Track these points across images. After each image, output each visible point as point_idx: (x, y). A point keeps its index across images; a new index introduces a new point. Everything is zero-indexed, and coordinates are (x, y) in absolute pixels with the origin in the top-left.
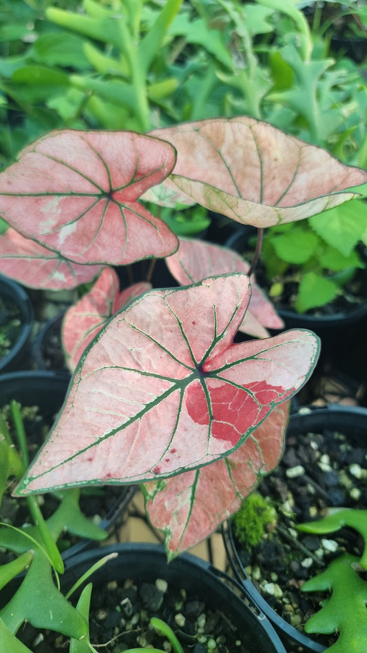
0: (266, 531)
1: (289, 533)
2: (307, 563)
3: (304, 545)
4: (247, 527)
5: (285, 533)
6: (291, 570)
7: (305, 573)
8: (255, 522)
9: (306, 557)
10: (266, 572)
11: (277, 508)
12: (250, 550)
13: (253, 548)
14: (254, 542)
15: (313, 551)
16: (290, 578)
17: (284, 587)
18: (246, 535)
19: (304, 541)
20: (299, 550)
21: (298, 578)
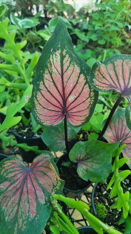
0: (106, 213)
1: (110, 211)
2: (117, 217)
3: (114, 212)
4: (101, 214)
5: (109, 211)
6: (114, 221)
7: (117, 220)
8: (102, 212)
9: (116, 215)
10: (108, 223)
11: (105, 205)
12: (103, 220)
13: (104, 219)
14: (104, 217)
15: (116, 213)
16: (114, 222)
17: (113, 225)
18: (102, 216)
19: (114, 211)
20: (114, 214)
21: (116, 222)
